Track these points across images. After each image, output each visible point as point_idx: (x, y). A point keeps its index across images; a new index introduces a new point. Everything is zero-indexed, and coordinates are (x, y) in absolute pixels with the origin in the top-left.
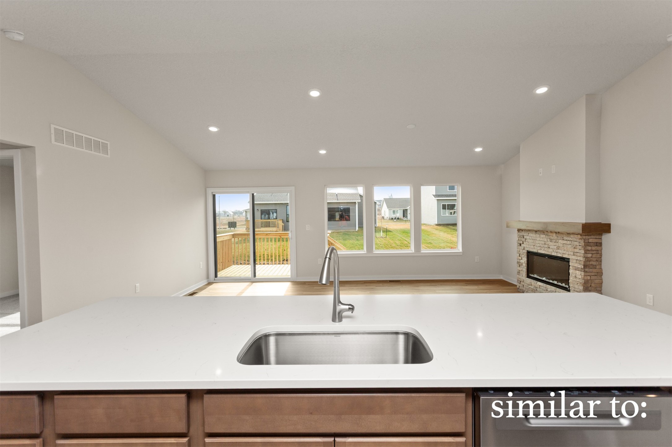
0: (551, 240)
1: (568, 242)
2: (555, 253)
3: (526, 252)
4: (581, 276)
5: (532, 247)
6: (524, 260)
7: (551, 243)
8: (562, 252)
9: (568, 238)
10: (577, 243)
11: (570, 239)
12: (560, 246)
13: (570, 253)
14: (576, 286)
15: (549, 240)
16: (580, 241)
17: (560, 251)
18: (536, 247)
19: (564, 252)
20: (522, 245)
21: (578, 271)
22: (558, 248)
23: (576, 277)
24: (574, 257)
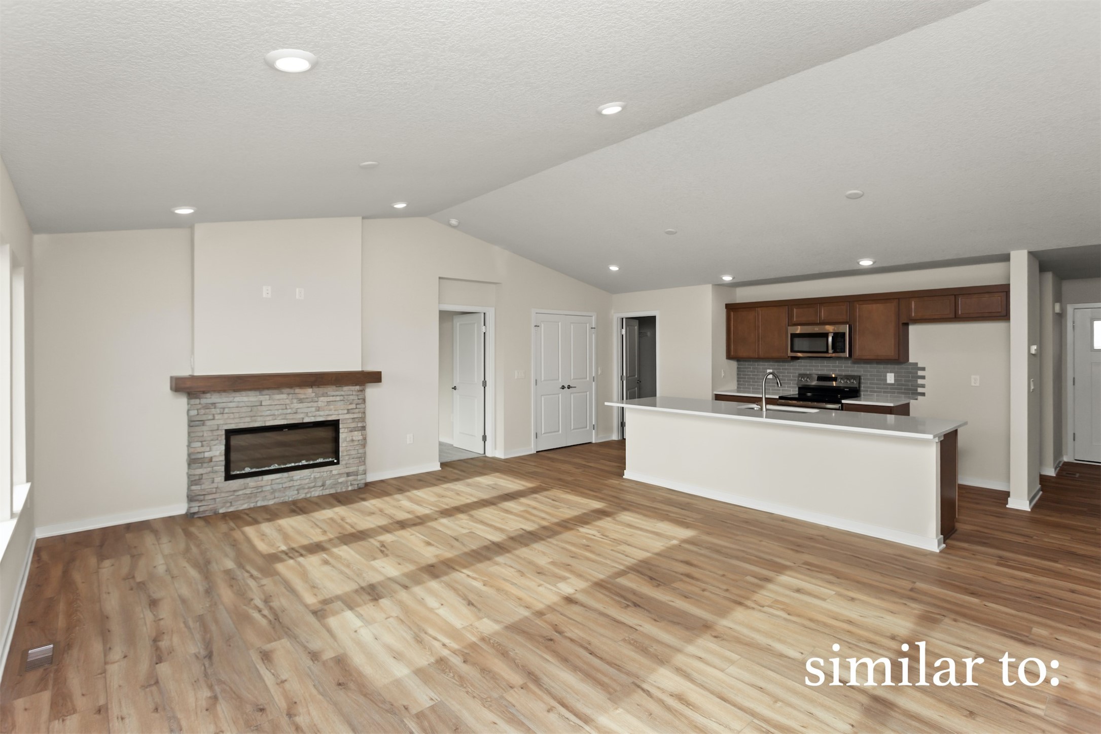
0: (301, 401)
1: (338, 398)
2: (313, 418)
3: (223, 432)
4: (361, 437)
5: (248, 419)
6: (218, 451)
7: (301, 405)
8: (327, 413)
9: (338, 393)
10: (351, 397)
11: (342, 393)
12: (320, 406)
13: (341, 412)
14: (353, 452)
15: (295, 401)
16: (358, 393)
17: (321, 413)
18: (259, 419)
19: (331, 413)
20: (208, 423)
21: (356, 432)
22: (318, 409)
23: (353, 441)
24: (348, 416)
